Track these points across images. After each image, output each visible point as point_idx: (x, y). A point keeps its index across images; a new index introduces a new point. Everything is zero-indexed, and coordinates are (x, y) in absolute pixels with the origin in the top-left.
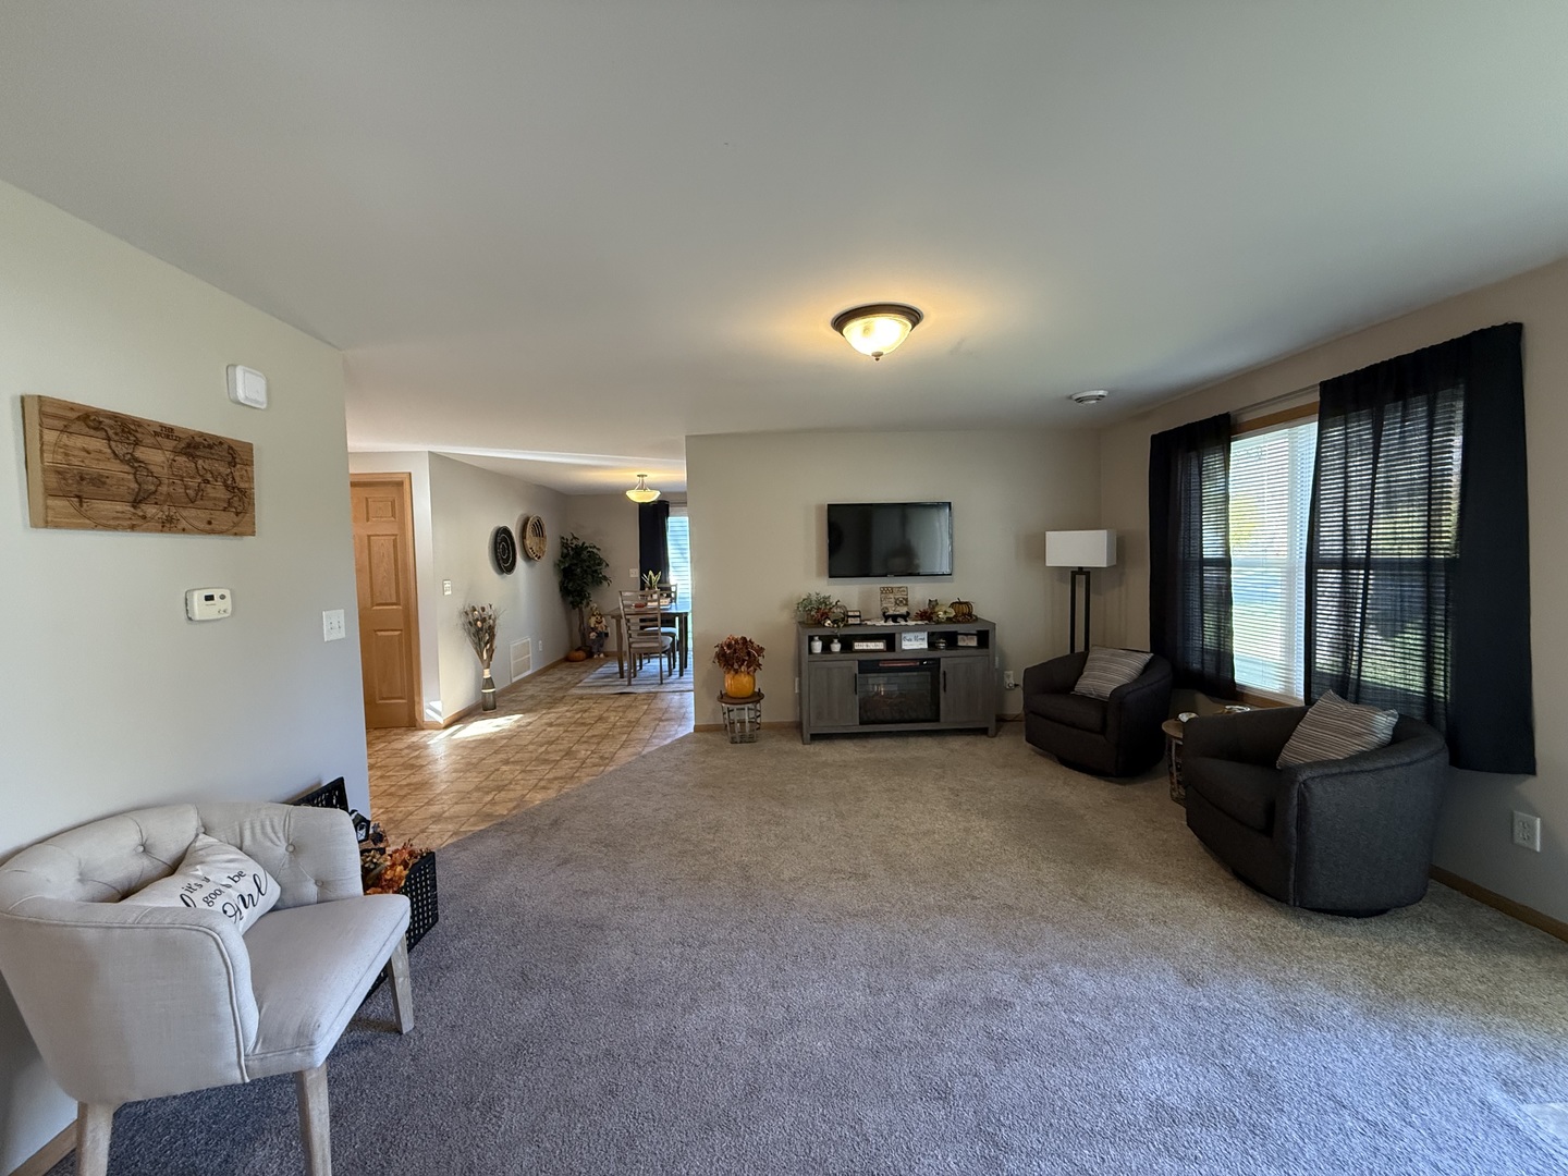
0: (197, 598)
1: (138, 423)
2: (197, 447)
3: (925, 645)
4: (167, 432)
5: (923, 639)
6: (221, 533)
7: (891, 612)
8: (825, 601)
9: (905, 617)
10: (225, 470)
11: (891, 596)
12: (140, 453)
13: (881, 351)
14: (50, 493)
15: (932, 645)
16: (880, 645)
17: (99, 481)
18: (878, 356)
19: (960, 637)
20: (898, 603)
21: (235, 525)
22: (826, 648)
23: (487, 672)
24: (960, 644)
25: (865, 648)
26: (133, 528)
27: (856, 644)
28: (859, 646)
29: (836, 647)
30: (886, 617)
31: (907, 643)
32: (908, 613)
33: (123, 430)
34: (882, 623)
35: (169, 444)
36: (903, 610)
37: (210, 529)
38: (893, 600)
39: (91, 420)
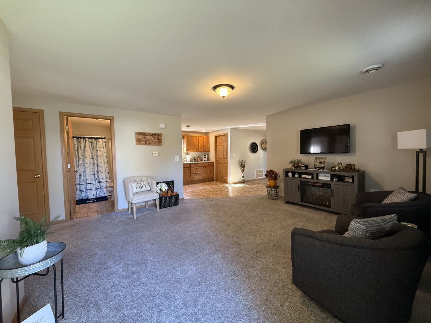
0: (153, 153)
1: (146, 133)
2: (153, 135)
3: (329, 179)
4: (149, 134)
5: (329, 177)
6: (157, 145)
7: (318, 166)
8: (299, 162)
9: (323, 168)
10: (157, 137)
11: (319, 160)
12: (146, 136)
13: (224, 95)
14: (136, 142)
15: (332, 179)
16: (310, 177)
17: (141, 140)
18: (224, 97)
19: (346, 178)
20: (321, 163)
21: (159, 144)
22: (293, 176)
23: (243, 174)
24: (346, 180)
25: (305, 177)
26: (145, 145)
27: (303, 175)
28: (304, 176)
29: (297, 176)
30: (316, 168)
31: (321, 177)
32: (324, 167)
33: (144, 134)
34: (314, 169)
35: (150, 135)
36: (322, 165)
37: (155, 145)
38: (319, 162)
39: (140, 134)
